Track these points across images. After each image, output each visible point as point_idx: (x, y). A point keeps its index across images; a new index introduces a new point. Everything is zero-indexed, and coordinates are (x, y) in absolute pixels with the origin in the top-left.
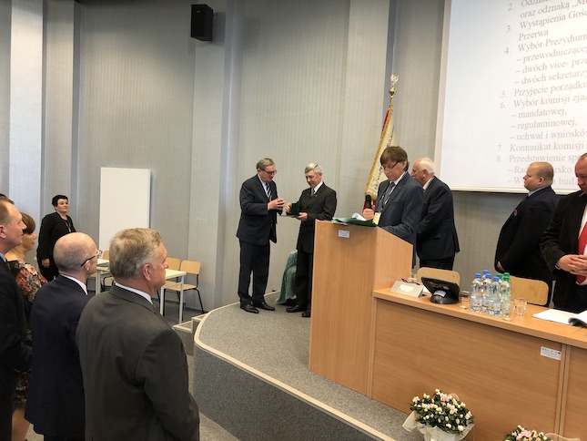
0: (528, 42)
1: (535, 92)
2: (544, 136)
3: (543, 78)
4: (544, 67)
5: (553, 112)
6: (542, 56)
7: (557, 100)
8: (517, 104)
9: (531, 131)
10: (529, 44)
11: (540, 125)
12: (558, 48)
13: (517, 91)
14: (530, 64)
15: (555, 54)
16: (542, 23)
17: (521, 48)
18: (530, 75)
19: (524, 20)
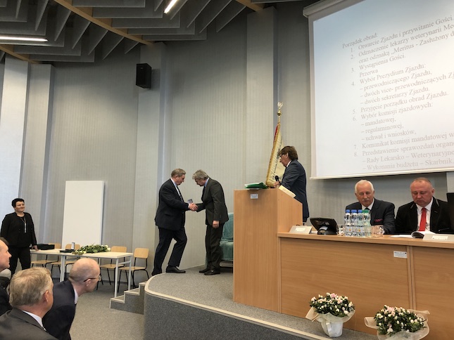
0: (366, 78)
1: (374, 108)
2: (383, 137)
3: (378, 99)
4: (378, 92)
5: (387, 120)
6: (375, 86)
7: (388, 113)
8: (363, 117)
9: (375, 134)
10: (366, 79)
11: (380, 130)
12: (385, 80)
13: (362, 109)
14: (369, 91)
15: (384, 83)
16: (373, 65)
17: (362, 81)
18: (369, 98)
19: (362, 64)
